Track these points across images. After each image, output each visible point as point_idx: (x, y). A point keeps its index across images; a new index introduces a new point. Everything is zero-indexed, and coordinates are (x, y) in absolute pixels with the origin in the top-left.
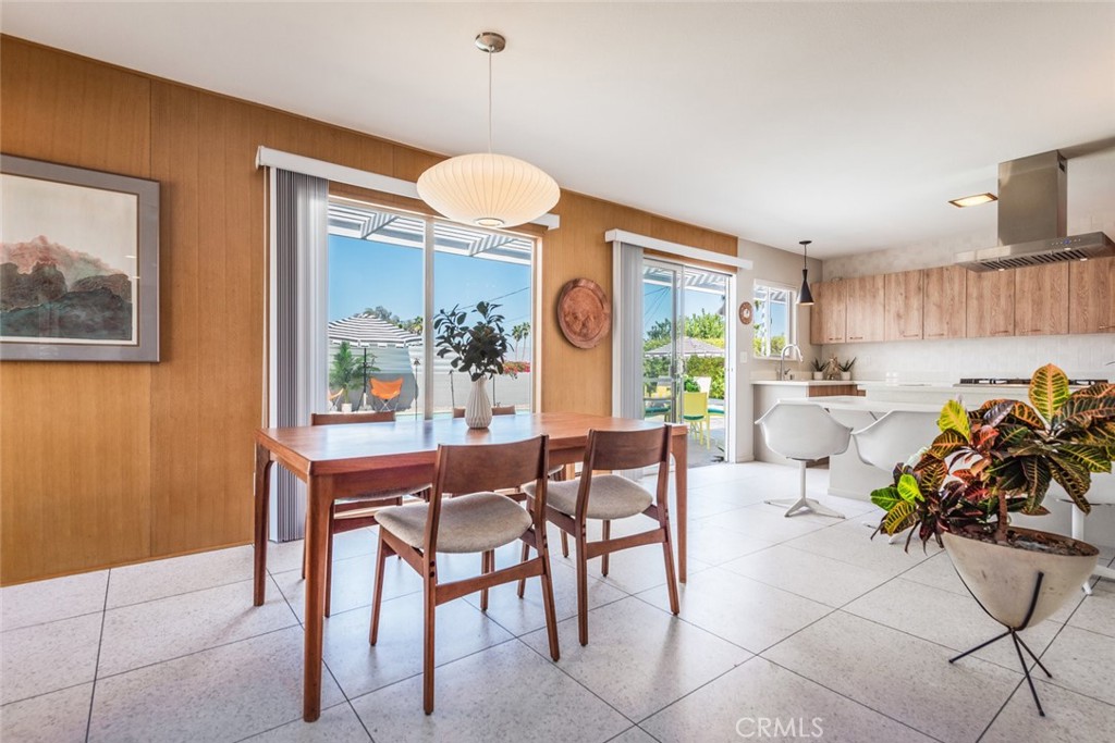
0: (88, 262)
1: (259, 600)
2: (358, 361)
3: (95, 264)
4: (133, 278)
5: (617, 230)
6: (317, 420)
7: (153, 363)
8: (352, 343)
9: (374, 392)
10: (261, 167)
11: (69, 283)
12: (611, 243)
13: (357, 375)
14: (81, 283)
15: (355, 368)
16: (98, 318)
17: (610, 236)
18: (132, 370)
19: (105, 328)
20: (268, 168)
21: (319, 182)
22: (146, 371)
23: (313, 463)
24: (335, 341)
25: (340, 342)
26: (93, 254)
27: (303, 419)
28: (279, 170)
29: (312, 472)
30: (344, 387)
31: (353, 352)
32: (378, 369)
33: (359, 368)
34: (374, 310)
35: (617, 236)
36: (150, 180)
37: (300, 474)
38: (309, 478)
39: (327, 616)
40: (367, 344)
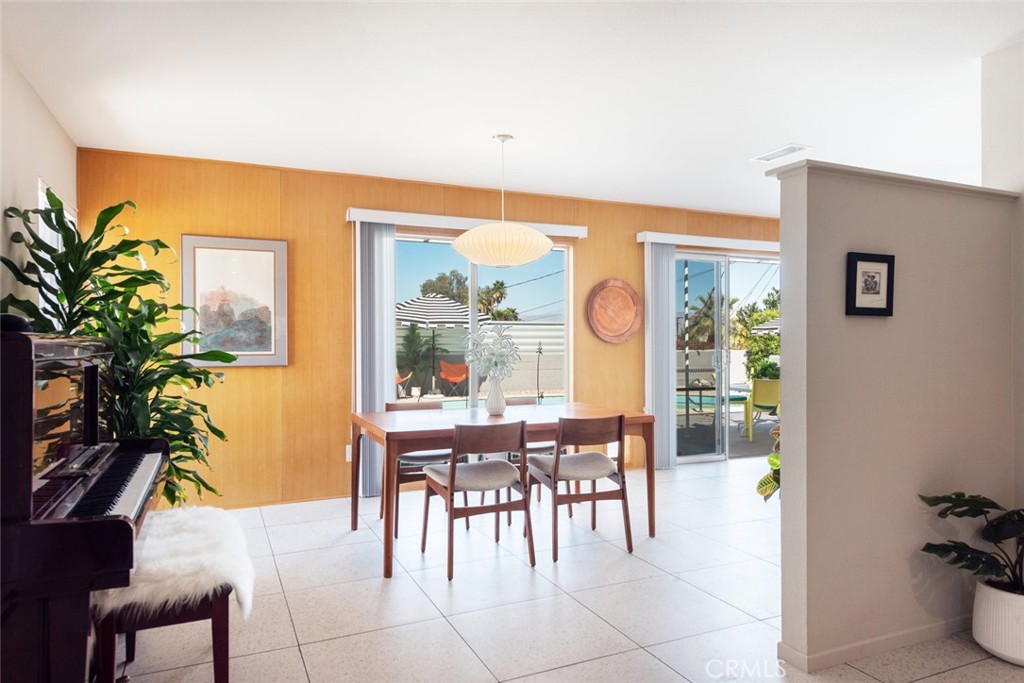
0: (246, 300)
1: (354, 527)
2: (426, 342)
3: (251, 301)
4: (272, 309)
5: (647, 233)
6: (390, 408)
7: (284, 367)
8: (420, 325)
9: (443, 375)
10: (350, 222)
11: (237, 316)
12: (642, 244)
13: (426, 357)
14: (244, 314)
15: (424, 349)
16: (253, 337)
17: (640, 237)
18: (271, 371)
19: (256, 343)
20: (354, 222)
21: (389, 227)
22: (280, 371)
23: (388, 433)
24: (403, 323)
25: (408, 324)
26: (250, 296)
27: (380, 407)
28: (362, 223)
29: (387, 438)
30: (414, 370)
31: (422, 333)
32: (446, 351)
33: (428, 350)
34: (448, 274)
35: (648, 237)
36: (281, 240)
37: (379, 440)
38: (385, 442)
39: (396, 537)
40: (435, 326)
